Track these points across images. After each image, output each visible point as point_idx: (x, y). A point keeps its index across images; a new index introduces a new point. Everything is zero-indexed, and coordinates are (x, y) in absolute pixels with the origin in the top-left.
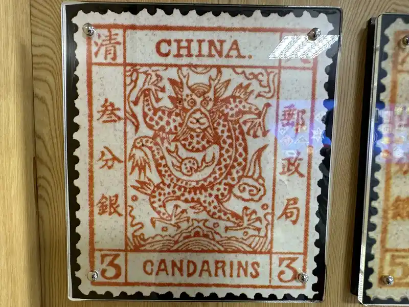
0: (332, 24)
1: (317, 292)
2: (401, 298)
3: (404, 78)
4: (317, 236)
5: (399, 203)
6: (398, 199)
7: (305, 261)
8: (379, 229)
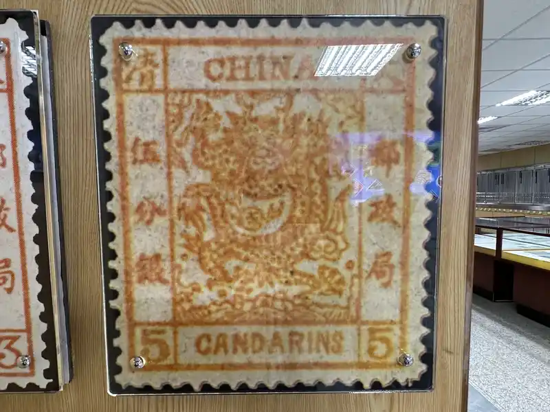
0: (25, 32)
1: (51, 380)
2: (162, 385)
3: (132, 100)
4: (42, 308)
5: (144, 262)
6: (142, 258)
7: (30, 341)
8: (122, 296)
